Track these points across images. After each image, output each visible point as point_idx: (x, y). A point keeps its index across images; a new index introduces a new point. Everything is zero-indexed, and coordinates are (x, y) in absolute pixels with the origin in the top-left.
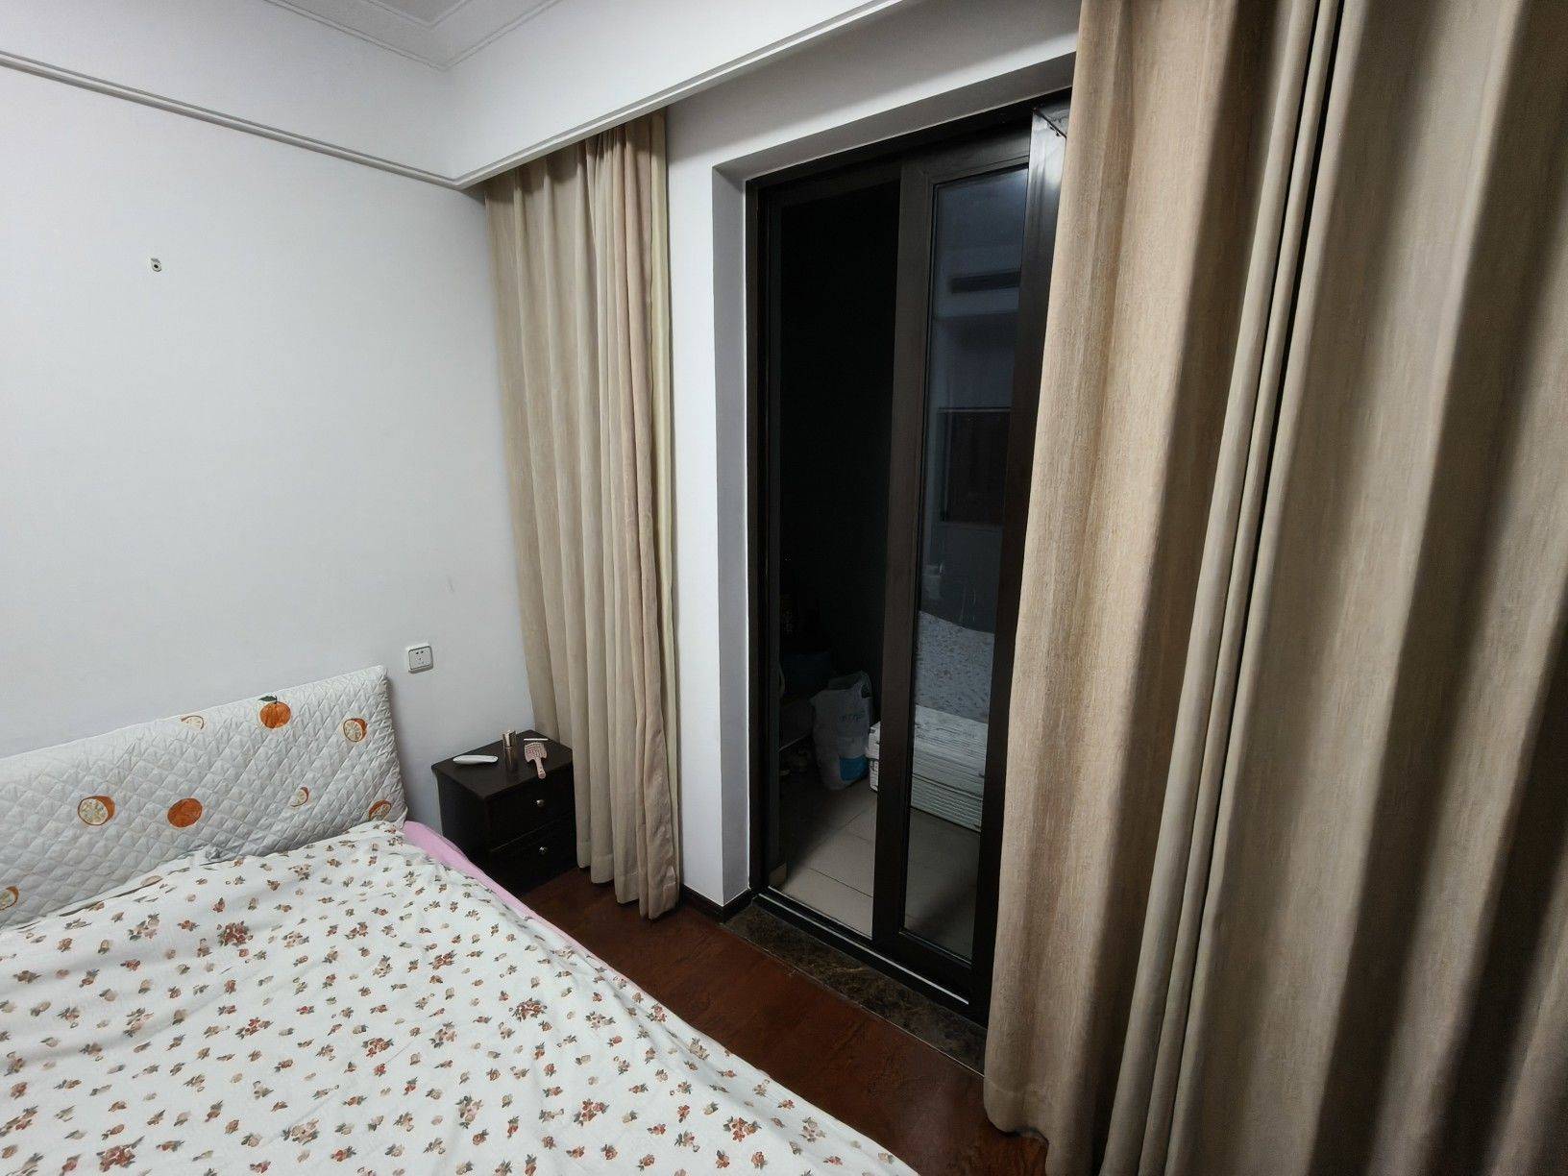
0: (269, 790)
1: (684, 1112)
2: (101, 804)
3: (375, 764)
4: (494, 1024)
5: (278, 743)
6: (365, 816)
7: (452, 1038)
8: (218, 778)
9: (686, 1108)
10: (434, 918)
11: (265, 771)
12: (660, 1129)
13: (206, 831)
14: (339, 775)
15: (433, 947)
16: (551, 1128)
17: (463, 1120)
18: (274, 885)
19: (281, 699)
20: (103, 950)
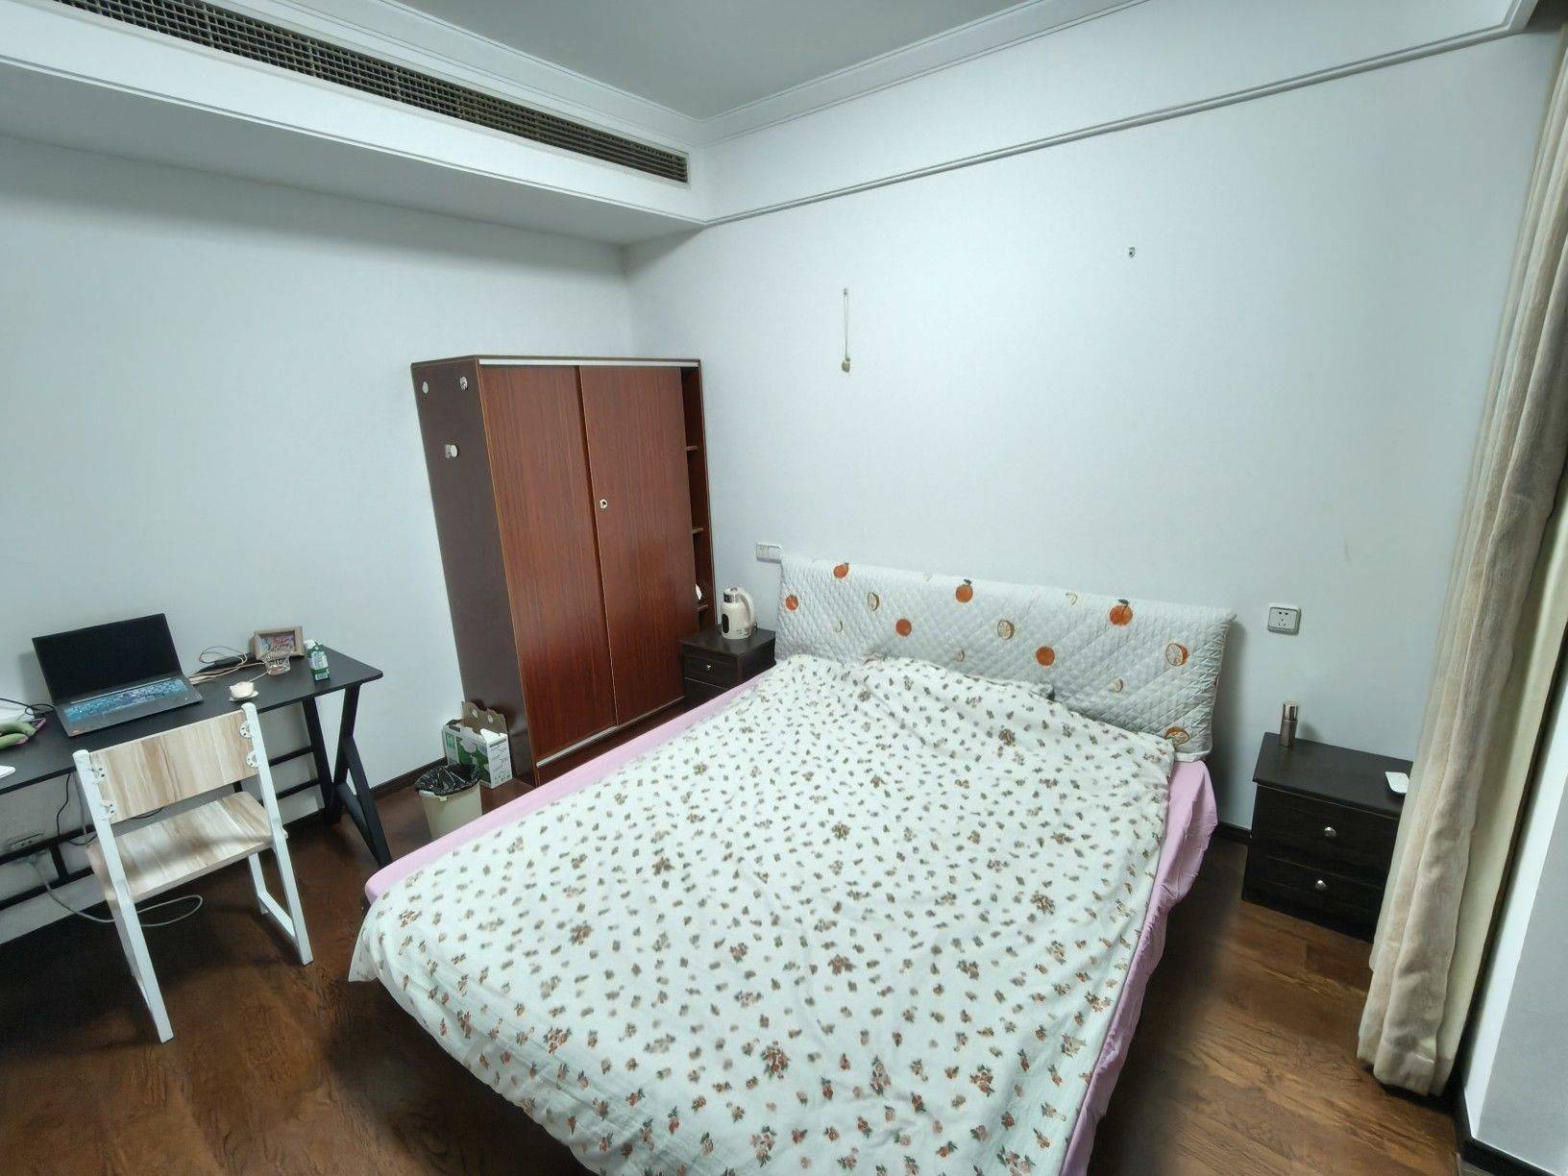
0: (1097, 669)
1: (988, 1032)
2: (1009, 628)
3: (1184, 692)
4: (1021, 888)
5: (1114, 637)
6: (1163, 732)
7: (997, 871)
8: (1069, 643)
9: (992, 1034)
10: (1094, 815)
11: (1099, 654)
12: (965, 1017)
13: (1053, 675)
14: (1151, 685)
15: (1069, 827)
16: (948, 949)
17: (940, 900)
18: (1045, 726)
19: (1130, 606)
20: (954, 699)
